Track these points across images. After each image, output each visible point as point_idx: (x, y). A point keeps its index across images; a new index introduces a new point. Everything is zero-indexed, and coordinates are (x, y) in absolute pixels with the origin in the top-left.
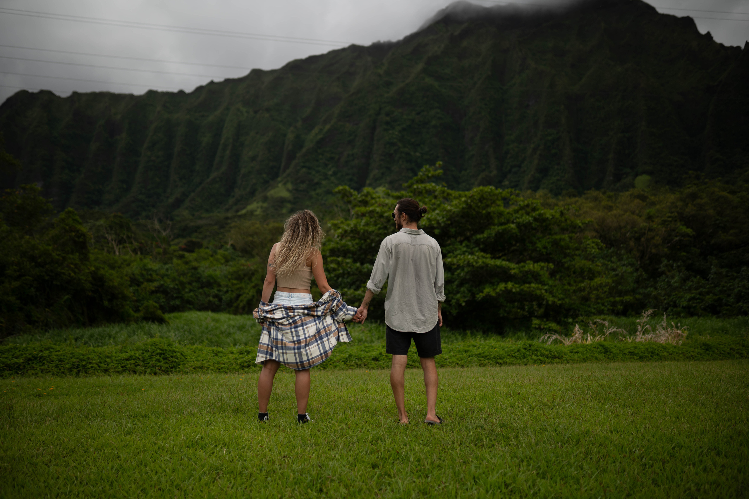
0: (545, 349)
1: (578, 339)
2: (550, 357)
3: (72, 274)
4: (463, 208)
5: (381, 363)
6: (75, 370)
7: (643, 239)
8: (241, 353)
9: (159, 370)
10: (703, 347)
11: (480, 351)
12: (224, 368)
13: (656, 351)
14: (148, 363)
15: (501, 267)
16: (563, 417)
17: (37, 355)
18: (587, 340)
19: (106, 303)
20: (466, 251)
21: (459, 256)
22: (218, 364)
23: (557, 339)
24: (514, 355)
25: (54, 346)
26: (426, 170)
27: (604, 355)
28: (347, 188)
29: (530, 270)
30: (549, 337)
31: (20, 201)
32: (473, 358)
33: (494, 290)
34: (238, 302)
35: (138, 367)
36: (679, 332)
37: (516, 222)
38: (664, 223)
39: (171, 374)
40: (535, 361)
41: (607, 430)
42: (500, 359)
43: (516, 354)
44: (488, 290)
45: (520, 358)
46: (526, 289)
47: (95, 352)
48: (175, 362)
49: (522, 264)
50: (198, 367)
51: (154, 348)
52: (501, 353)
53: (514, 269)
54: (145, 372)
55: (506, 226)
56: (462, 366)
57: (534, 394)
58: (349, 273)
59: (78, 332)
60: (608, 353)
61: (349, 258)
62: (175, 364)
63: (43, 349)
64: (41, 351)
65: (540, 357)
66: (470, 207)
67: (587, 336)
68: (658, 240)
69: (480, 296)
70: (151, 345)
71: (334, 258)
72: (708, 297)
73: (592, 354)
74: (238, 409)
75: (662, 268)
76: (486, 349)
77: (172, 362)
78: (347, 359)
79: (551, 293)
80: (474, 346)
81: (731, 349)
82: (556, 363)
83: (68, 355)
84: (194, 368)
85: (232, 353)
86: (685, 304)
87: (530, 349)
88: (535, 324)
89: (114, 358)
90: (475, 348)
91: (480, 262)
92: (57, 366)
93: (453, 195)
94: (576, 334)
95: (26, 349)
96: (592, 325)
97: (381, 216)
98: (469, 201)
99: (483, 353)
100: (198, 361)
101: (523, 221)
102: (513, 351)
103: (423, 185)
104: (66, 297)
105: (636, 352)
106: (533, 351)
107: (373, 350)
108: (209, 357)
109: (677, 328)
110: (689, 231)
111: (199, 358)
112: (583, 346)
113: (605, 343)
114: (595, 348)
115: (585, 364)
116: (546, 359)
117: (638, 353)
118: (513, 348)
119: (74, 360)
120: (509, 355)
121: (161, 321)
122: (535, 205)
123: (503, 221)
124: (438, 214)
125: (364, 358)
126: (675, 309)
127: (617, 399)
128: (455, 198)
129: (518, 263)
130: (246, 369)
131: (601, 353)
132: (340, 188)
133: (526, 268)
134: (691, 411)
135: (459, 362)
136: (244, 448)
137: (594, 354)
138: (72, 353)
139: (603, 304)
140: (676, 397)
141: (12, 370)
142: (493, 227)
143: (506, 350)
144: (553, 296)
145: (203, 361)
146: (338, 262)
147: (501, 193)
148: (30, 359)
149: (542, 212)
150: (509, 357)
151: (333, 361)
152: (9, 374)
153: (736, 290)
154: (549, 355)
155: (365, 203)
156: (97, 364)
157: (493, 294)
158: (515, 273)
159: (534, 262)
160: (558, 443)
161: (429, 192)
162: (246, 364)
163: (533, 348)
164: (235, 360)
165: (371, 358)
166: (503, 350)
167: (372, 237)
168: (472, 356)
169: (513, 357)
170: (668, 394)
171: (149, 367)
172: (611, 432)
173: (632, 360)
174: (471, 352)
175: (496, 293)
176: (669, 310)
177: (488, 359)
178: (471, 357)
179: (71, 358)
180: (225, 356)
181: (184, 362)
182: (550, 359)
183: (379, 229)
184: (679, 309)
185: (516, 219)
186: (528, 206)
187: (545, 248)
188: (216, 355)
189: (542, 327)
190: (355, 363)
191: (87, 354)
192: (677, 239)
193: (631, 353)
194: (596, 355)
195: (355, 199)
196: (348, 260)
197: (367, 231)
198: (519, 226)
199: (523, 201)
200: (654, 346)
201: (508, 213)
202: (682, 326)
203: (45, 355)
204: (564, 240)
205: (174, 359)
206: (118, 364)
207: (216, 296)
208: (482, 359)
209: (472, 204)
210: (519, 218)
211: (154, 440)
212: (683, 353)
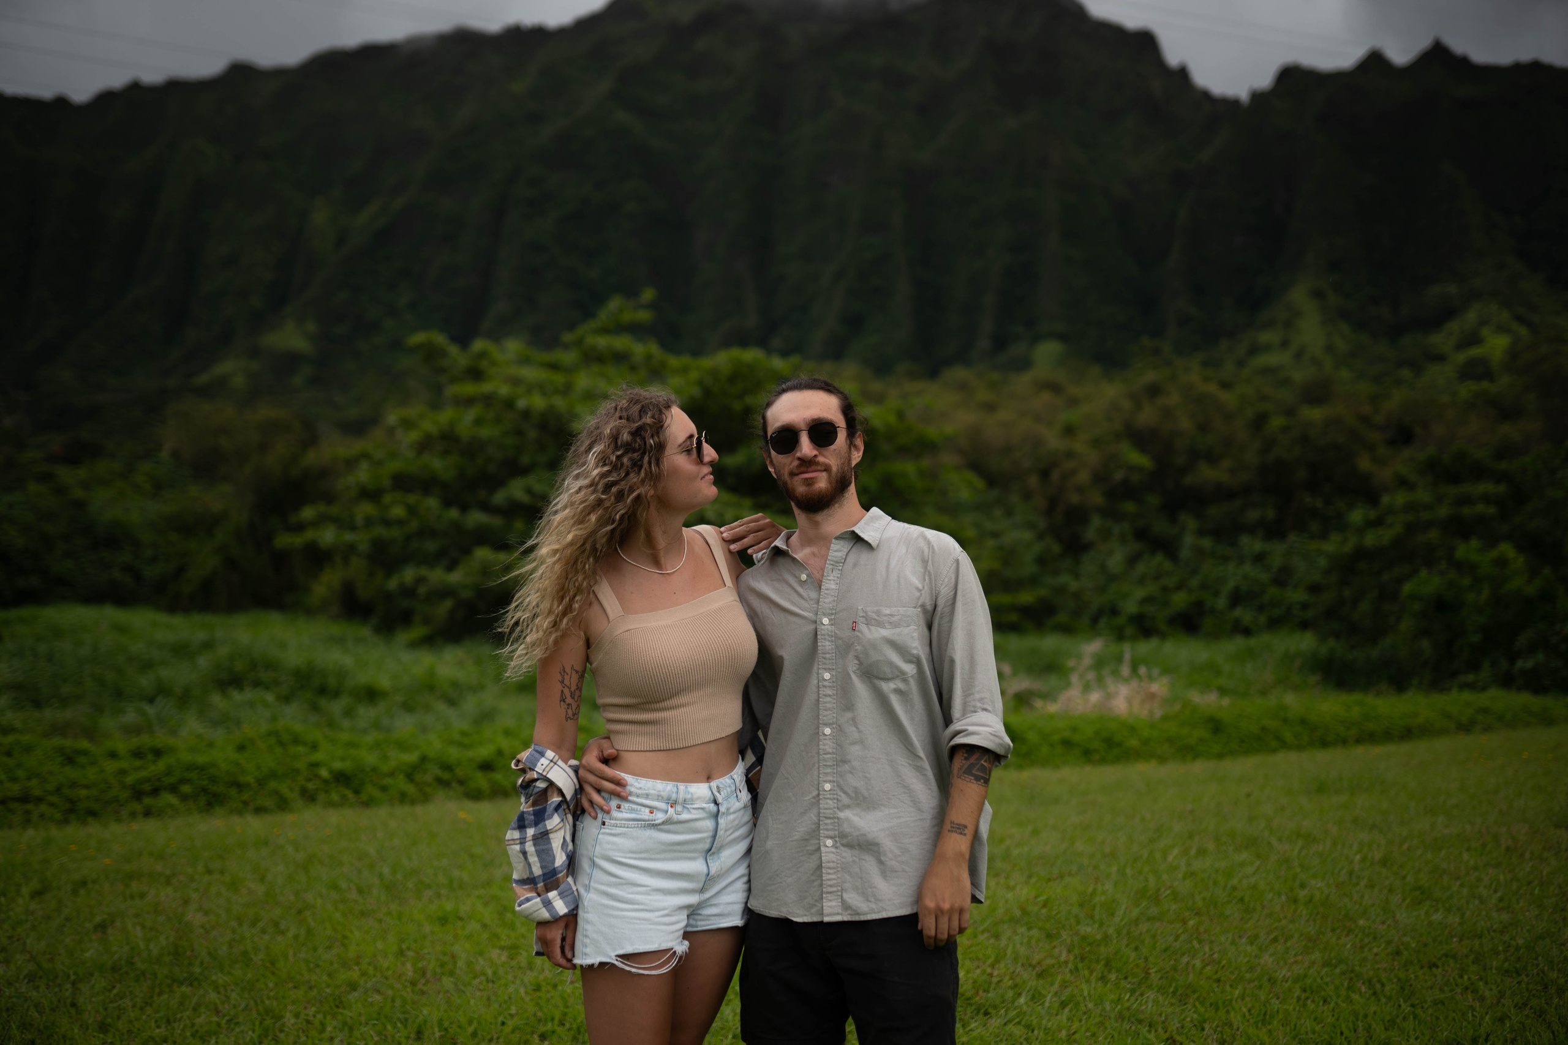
5: (498, 777)
7: (1055, 475)
8: (138, 754)
10: (1208, 726)
13: (1115, 737)
22: (70, 788)
26: (616, 309)
28: (439, 339)
34: (180, 583)
38: (1096, 443)
58: (433, 531)
61: (434, 496)
68: (1083, 477)
71: (401, 495)
75: (1090, 533)
81: (1263, 729)
85: (113, 755)
86: (1134, 609)
93: (672, 365)
97: (510, 407)
98: (708, 381)
100: (14, 780)
103: (608, 340)
105: (1075, 740)
109: (1151, 678)
110: (1143, 459)
111: (20, 773)
117: (1080, 743)
125: (459, 763)
128: (676, 371)
130: (147, 801)
132: (422, 337)
145: (29, 779)
146: (410, 504)
153: (1231, 585)
155: (476, 374)
161: (620, 358)
162: (147, 787)
165: (475, 764)
167: (488, 452)
173: (1070, 760)
180: (95, 764)
183: (506, 434)
192: (1119, 476)
193: (1067, 743)
195: (453, 364)
196: (432, 502)
197: (478, 437)
200: (1109, 725)
204: (905, 473)
207: (127, 569)
212: (1169, 740)
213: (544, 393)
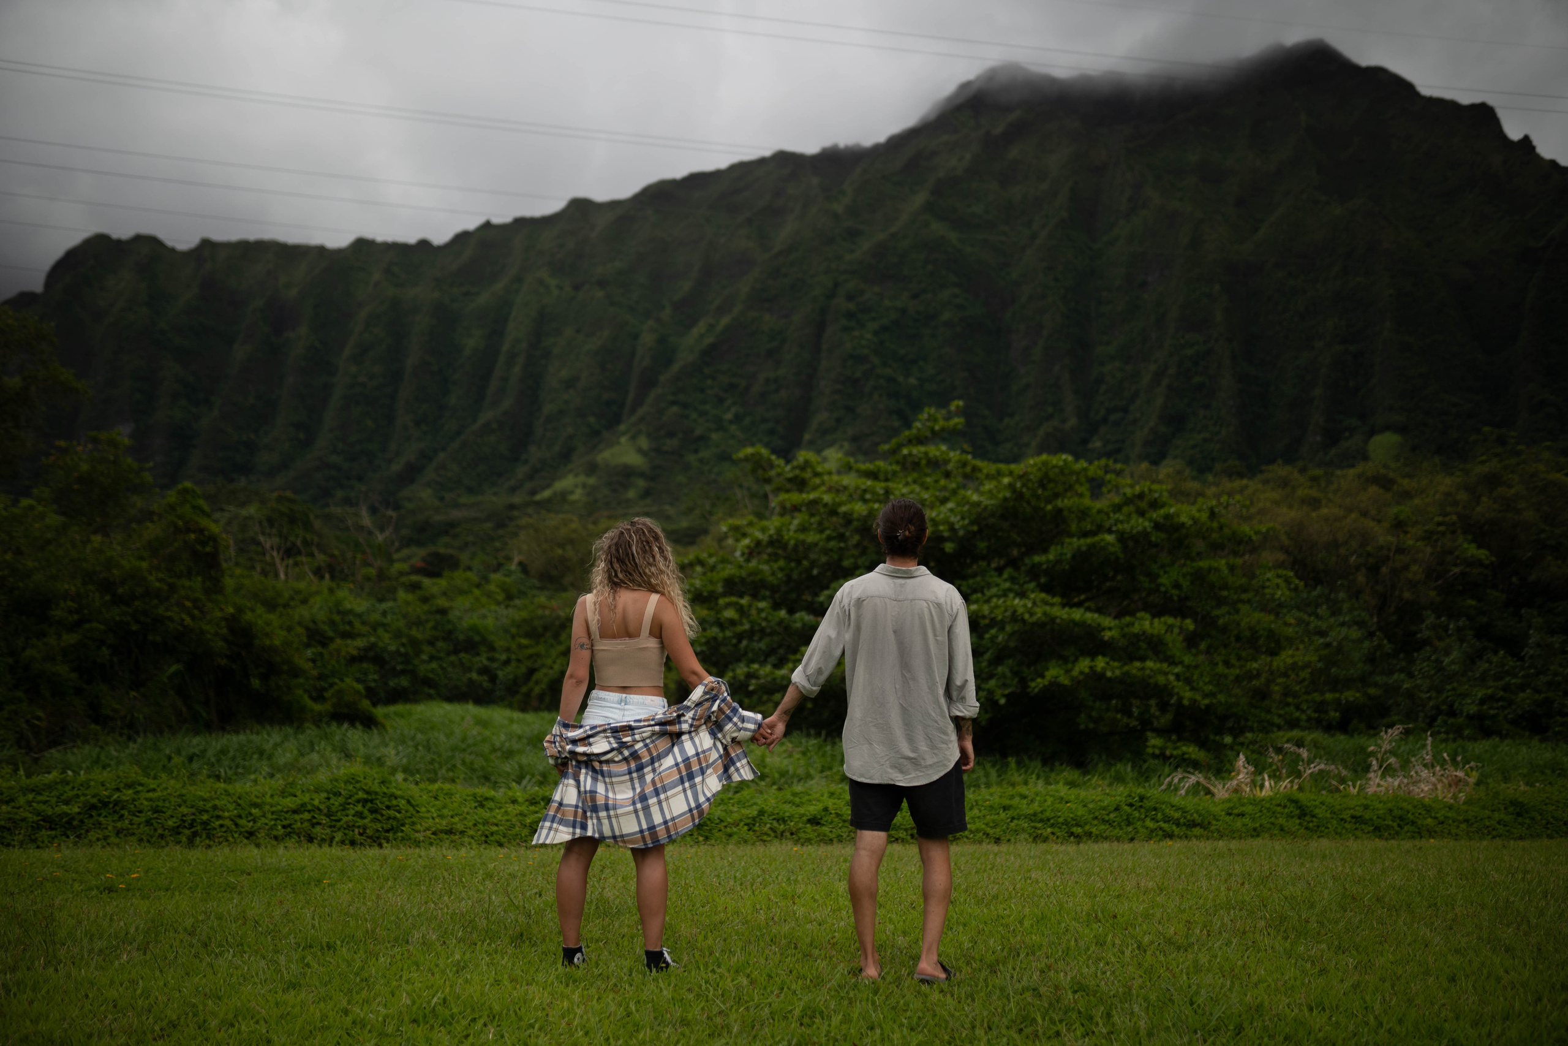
0: (1173, 806)
1: (1243, 786)
2: (1184, 824)
3: (188, 620)
4: (1005, 499)
5: (825, 829)
6: (187, 832)
7: (1384, 570)
9: (361, 834)
10: (1511, 809)
11: (1035, 807)
12: (497, 833)
13: (1409, 815)
14: (339, 820)
15: (1082, 624)
16: (1208, 970)
17: (109, 797)
18: (1262, 786)
19: (256, 683)
20: (1010, 590)
21: (994, 600)
22: (484, 825)
23: (1198, 783)
24: (1107, 818)
25: (145, 780)
26: (927, 418)
27: (1298, 821)
28: (764, 452)
29: (1144, 633)
30: (1181, 780)
31: (85, 467)
32: (1020, 822)
33: (1068, 671)
34: (531, 684)
35: (318, 829)
36: (1460, 774)
37: (1117, 531)
38: (1428, 537)
39: (385, 845)
40: (1152, 831)
41: (1301, 1004)
42: (1077, 825)
43: (1112, 816)
44: (1054, 672)
45: (1119, 825)
46: (1134, 672)
47: (229, 795)
48: (395, 818)
49: (1128, 619)
50: (442, 831)
51: (351, 787)
52: (1079, 813)
53: (1110, 629)
54: (332, 839)
55: (1097, 538)
56: (997, 841)
57: (1147, 916)
58: (762, 631)
59: (196, 742)
60: (1307, 818)
61: (764, 598)
62: (395, 823)
63: (122, 785)
64: (118, 790)
65: (1162, 824)
66: (1019, 496)
67: (1263, 779)
68: (1416, 572)
69: (1037, 685)
70: (346, 782)
71: (733, 599)
72: (1522, 695)
73: (1273, 820)
74: (522, 935)
75: (1424, 631)
76: (1049, 803)
77: (389, 818)
78: (754, 819)
79: (1188, 681)
80: (1024, 797)
82: (1196, 837)
83: (173, 799)
84: (434, 833)
85: (514, 801)
86: (1473, 709)
87: (1141, 806)
88: (1154, 747)
89: (267, 807)
90: (1025, 801)
91: (1039, 612)
92: (148, 822)
93: (985, 471)
94: (1238, 774)
95: (86, 785)
96: (1273, 755)
97: (833, 512)
98: (1018, 485)
99: (1042, 812)
100: (441, 817)
101: (1132, 528)
102: (1104, 809)
103: (922, 449)
104: (174, 668)
105: (1367, 817)
106: (1147, 810)
107: (810, 801)
108: (466, 810)
109: (1455, 765)
110: (1482, 554)
111: (445, 812)
112: (1254, 802)
113: (1301, 796)
114: (1279, 805)
115: (1257, 843)
116: (1174, 827)
117: (1371, 819)
118: (1106, 803)
119: (184, 810)
120: (1096, 818)
121: (369, 722)
122: (1156, 495)
123: (1089, 527)
124: (951, 510)
125: (791, 817)
126: (1451, 721)
127: (1323, 932)
128: (989, 477)
129: (1118, 616)
131: (1292, 817)
132: (749, 450)
133: (1136, 629)
134: (1483, 964)
135: (991, 831)
136: (532, 1026)
137: (1276, 818)
138: (181, 796)
139: (1298, 708)
140: (1451, 928)
141: (55, 829)
142: (1067, 540)
143: (1091, 806)
144: (1193, 689)
145: (452, 817)
146: (742, 606)
147: (1085, 470)
148: (93, 807)
149: (1172, 510)
150: (1096, 822)
151: (725, 824)
152: (49, 836)
154: (1182, 820)
155: (800, 484)
156: (232, 820)
157: (1065, 680)
158: (1112, 638)
159: (1154, 616)
160: (1195, 1032)
161: (934, 464)
163: (1147, 804)
164: (520, 818)
165: (805, 819)
166: (1085, 806)
167: (813, 556)
168: (1018, 819)
169: (1104, 821)
170: (1433, 923)
171: (339, 829)
172: (1311, 1009)
173: (1359, 833)
174: (1015, 809)
175: (1072, 679)
176: (1439, 721)
177: (1052, 825)
178: (1015, 822)
179: (180, 806)
180: (500, 808)
181: (414, 819)
182: (1184, 828)
183: (829, 539)
184: (1460, 720)
185: (1116, 525)
186: (1141, 496)
187: (1177, 586)
188: (482, 806)
189: (1168, 753)
190: (771, 829)
191: (212, 799)
192: (1456, 570)
193: (1357, 819)
194: (1281, 821)
195: (779, 475)
196: (762, 605)
197: (803, 542)
198: (1122, 538)
199: (1132, 486)
200: (1405, 805)
201: (1100, 511)
202: (1466, 761)
203: (125, 798)
204: (1217, 570)
205: (392, 813)
206: (276, 820)
207: (484, 671)
208: (1039, 825)
209: (1024, 490)
210: (1122, 522)
211: (344, 1003)
212: (1466, 821)
213: (865, 501)
